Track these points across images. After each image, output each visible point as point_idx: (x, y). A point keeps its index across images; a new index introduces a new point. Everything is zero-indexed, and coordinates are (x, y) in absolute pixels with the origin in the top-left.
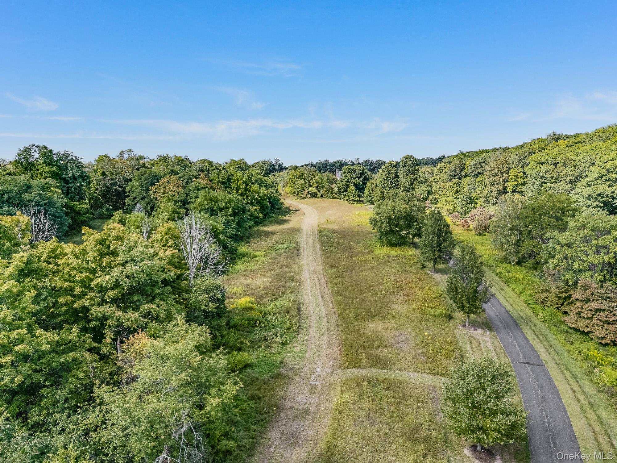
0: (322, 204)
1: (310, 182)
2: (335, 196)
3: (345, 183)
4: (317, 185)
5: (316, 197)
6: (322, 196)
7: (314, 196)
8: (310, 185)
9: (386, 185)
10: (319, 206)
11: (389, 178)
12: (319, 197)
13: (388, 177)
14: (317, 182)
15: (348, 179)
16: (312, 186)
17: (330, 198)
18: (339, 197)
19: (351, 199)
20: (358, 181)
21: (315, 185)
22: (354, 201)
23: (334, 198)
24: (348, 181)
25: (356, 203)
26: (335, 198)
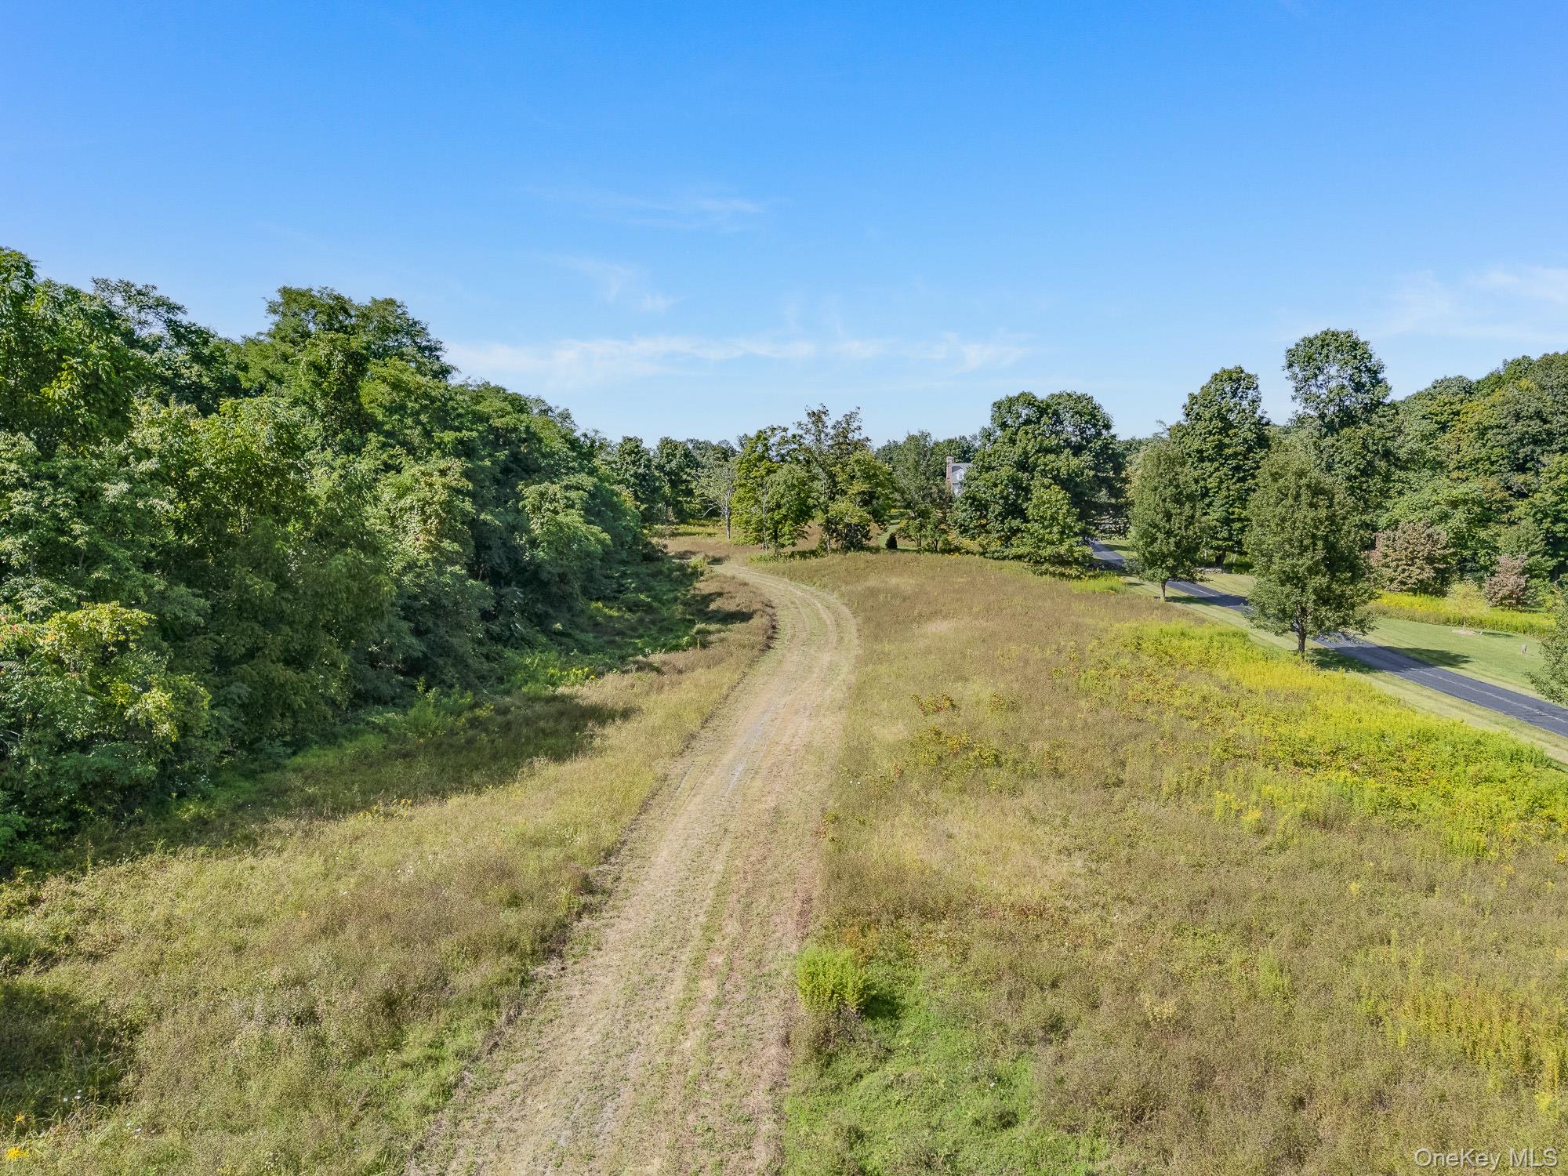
0: (894, 581)
1: (832, 476)
2: (954, 537)
3: (1006, 472)
4: (865, 487)
5: (861, 548)
6: (892, 544)
7: (853, 540)
8: (835, 491)
9: (1212, 483)
10: (873, 593)
11: (1228, 451)
12: (877, 550)
13: (1220, 447)
14: (868, 477)
15: (1025, 453)
16: (844, 492)
17: (934, 551)
18: (974, 546)
19: (1048, 551)
20: (1075, 462)
21: (858, 486)
22: (1060, 560)
23: (949, 550)
24: (1023, 465)
25: (1073, 571)
26: (957, 549)
